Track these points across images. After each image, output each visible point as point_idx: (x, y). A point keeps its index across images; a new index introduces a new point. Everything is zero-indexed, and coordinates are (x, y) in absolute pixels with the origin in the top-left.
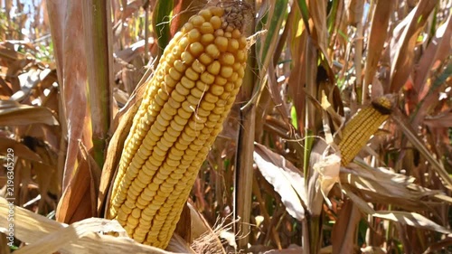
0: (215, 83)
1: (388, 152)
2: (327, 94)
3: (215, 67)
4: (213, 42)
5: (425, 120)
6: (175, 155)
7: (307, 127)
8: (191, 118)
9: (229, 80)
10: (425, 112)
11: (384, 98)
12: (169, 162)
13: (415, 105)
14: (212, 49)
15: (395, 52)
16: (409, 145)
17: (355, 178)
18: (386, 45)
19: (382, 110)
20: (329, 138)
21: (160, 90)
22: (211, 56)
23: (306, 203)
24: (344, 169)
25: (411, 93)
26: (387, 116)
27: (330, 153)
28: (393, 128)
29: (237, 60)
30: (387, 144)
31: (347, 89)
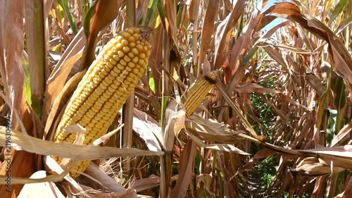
0: (135, 67)
1: (213, 109)
2: (176, 70)
3: (136, 60)
4: (135, 47)
5: (236, 88)
6: (108, 105)
7: (163, 92)
8: (120, 86)
9: (142, 66)
10: (236, 82)
11: (212, 73)
12: (104, 110)
13: (230, 78)
14: (135, 50)
15: (217, 42)
16: (226, 104)
17: (194, 124)
18: (212, 36)
19: (211, 81)
20: (178, 99)
21: (103, 70)
22: (134, 54)
23: (163, 144)
24: (188, 120)
25: (228, 70)
26: (213, 85)
27: (179, 110)
28: (216, 93)
29: (146, 56)
30: (213, 104)
31: (187, 66)
